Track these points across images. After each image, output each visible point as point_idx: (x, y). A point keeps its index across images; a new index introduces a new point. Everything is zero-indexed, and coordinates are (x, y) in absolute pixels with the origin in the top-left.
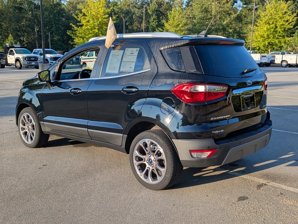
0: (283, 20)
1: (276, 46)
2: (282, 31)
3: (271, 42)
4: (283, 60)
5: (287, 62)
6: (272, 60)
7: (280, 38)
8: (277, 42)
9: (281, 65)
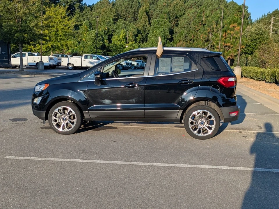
0: (63, 24)
1: (58, 49)
2: (63, 35)
3: (53, 45)
4: (69, 62)
5: (73, 65)
6: (58, 62)
7: (61, 41)
8: (59, 45)
9: (68, 67)
